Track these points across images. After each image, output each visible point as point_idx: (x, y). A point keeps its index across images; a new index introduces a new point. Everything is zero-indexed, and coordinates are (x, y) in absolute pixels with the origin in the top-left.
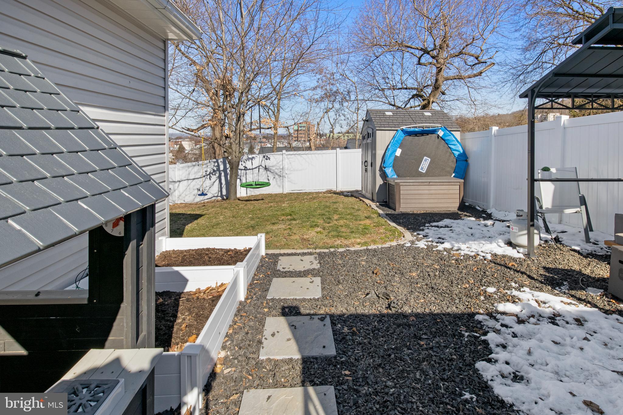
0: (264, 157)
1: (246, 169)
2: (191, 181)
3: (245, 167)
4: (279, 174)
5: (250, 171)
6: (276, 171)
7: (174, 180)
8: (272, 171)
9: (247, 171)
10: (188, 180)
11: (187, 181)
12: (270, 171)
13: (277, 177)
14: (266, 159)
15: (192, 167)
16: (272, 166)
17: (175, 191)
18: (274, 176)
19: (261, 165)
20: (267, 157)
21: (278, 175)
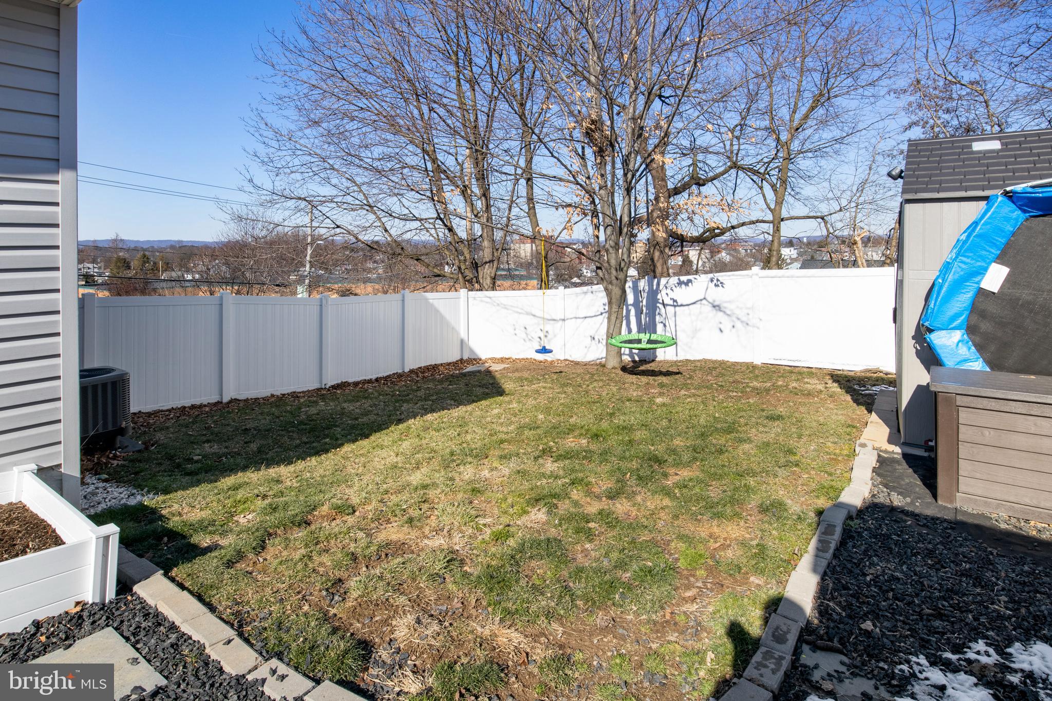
0: (712, 281)
1: (675, 303)
2: (582, 320)
3: (675, 301)
4: (744, 319)
5: (682, 308)
6: (738, 312)
7: (555, 318)
8: (728, 312)
9: (677, 308)
10: (576, 318)
11: (574, 320)
12: (724, 312)
13: (738, 324)
14: (716, 285)
15: (583, 295)
16: (730, 302)
17: (555, 336)
18: (732, 324)
19: (705, 299)
20: (718, 280)
21: (742, 322)
